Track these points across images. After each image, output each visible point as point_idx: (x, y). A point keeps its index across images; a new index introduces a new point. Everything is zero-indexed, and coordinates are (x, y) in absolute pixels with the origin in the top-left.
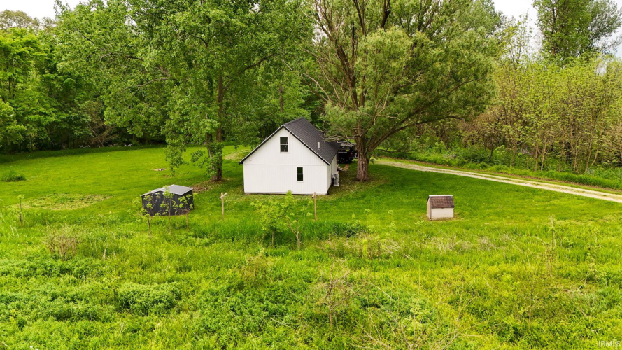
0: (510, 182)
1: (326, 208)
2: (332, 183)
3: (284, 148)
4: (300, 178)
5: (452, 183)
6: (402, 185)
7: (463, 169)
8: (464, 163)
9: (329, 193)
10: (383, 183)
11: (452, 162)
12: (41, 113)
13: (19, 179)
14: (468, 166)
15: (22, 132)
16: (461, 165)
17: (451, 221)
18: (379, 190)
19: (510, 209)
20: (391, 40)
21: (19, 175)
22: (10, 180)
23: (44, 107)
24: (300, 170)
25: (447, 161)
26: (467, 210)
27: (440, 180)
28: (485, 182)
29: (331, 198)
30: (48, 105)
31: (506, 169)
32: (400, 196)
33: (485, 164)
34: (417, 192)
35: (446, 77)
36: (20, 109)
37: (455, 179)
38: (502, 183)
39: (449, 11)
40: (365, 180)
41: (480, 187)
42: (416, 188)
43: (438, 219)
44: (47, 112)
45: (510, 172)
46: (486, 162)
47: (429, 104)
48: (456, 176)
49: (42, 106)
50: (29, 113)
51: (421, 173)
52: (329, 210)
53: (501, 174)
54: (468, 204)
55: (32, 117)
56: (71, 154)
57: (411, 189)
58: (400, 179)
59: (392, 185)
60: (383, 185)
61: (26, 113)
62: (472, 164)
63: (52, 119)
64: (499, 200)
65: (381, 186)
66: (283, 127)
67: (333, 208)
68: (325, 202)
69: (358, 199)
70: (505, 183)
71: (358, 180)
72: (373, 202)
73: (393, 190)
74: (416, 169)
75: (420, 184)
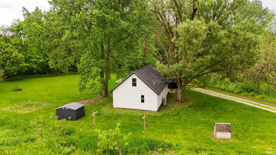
0: (270, 110)
1: (154, 122)
2: (163, 103)
3: (134, 84)
4: (143, 101)
5: (232, 107)
6: (202, 107)
7: (241, 97)
8: (241, 92)
9: (158, 110)
10: (192, 104)
11: (234, 91)
12: (37, 58)
13: (19, 90)
14: (243, 94)
15: (27, 67)
16: (239, 94)
17: (228, 141)
18: (188, 109)
19: (270, 134)
20: (194, 26)
21: (19, 88)
22: (15, 91)
23: (39, 55)
24: (143, 97)
25: (231, 90)
26: (240, 132)
27: (226, 104)
28: (253, 109)
29: (159, 114)
30: (40, 54)
31: (267, 98)
32: (200, 116)
33: (254, 94)
34: (210, 113)
35: (230, 46)
36: (27, 56)
37: (235, 104)
38: (265, 111)
39: (233, 7)
40: (182, 101)
41: (250, 112)
42: (210, 110)
43: (221, 139)
44: (40, 57)
45: (270, 101)
46: (255, 92)
47: (219, 62)
48: (235, 102)
49: (38, 55)
50: (32, 58)
51: (215, 98)
52: (155, 123)
53: (263, 102)
54: (241, 126)
55: (32, 60)
56: (50, 76)
57: (207, 111)
58: (202, 102)
59: (196, 106)
60: (191, 106)
61: (30, 58)
62: (246, 93)
63: (41, 61)
64: (262, 124)
65: (190, 107)
66: (134, 73)
67: (158, 123)
68: (155, 117)
69: (175, 115)
70: (267, 111)
71: (178, 101)
72: (183, 119)
73: (197, 110)
74: (212, 95)
75: (213, 107)
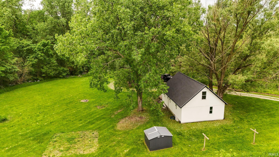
1: (241, 132)
3: (204, 97)
4: (211, 112)
10: (230, 105)
13: (5, 120)
18: (238, 112)
24: (211, 108)
58: (235, 102)
66: (206, 86)
68: (232, 126)
69: (241, 120)
73: (246, 112)
